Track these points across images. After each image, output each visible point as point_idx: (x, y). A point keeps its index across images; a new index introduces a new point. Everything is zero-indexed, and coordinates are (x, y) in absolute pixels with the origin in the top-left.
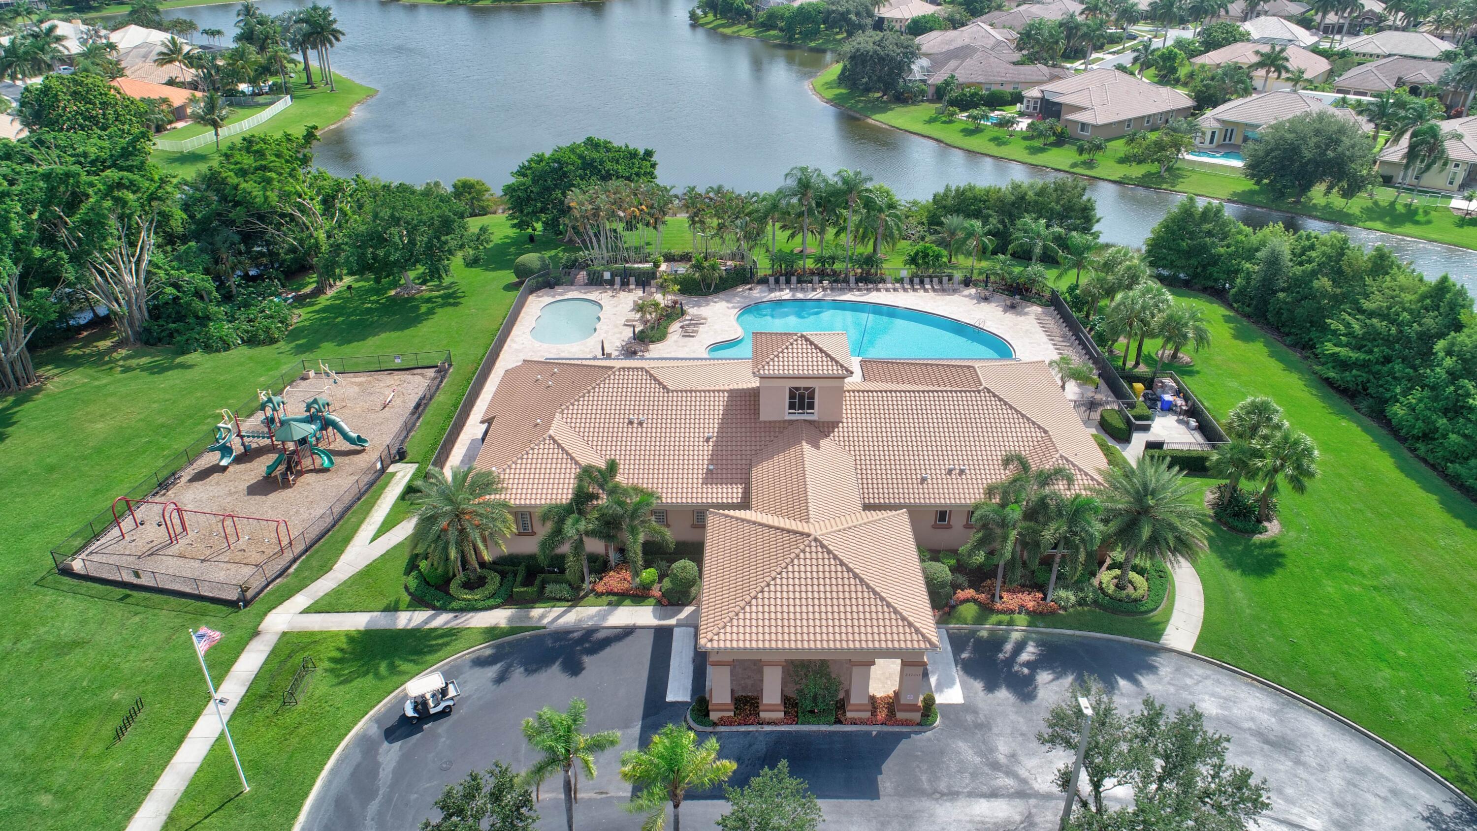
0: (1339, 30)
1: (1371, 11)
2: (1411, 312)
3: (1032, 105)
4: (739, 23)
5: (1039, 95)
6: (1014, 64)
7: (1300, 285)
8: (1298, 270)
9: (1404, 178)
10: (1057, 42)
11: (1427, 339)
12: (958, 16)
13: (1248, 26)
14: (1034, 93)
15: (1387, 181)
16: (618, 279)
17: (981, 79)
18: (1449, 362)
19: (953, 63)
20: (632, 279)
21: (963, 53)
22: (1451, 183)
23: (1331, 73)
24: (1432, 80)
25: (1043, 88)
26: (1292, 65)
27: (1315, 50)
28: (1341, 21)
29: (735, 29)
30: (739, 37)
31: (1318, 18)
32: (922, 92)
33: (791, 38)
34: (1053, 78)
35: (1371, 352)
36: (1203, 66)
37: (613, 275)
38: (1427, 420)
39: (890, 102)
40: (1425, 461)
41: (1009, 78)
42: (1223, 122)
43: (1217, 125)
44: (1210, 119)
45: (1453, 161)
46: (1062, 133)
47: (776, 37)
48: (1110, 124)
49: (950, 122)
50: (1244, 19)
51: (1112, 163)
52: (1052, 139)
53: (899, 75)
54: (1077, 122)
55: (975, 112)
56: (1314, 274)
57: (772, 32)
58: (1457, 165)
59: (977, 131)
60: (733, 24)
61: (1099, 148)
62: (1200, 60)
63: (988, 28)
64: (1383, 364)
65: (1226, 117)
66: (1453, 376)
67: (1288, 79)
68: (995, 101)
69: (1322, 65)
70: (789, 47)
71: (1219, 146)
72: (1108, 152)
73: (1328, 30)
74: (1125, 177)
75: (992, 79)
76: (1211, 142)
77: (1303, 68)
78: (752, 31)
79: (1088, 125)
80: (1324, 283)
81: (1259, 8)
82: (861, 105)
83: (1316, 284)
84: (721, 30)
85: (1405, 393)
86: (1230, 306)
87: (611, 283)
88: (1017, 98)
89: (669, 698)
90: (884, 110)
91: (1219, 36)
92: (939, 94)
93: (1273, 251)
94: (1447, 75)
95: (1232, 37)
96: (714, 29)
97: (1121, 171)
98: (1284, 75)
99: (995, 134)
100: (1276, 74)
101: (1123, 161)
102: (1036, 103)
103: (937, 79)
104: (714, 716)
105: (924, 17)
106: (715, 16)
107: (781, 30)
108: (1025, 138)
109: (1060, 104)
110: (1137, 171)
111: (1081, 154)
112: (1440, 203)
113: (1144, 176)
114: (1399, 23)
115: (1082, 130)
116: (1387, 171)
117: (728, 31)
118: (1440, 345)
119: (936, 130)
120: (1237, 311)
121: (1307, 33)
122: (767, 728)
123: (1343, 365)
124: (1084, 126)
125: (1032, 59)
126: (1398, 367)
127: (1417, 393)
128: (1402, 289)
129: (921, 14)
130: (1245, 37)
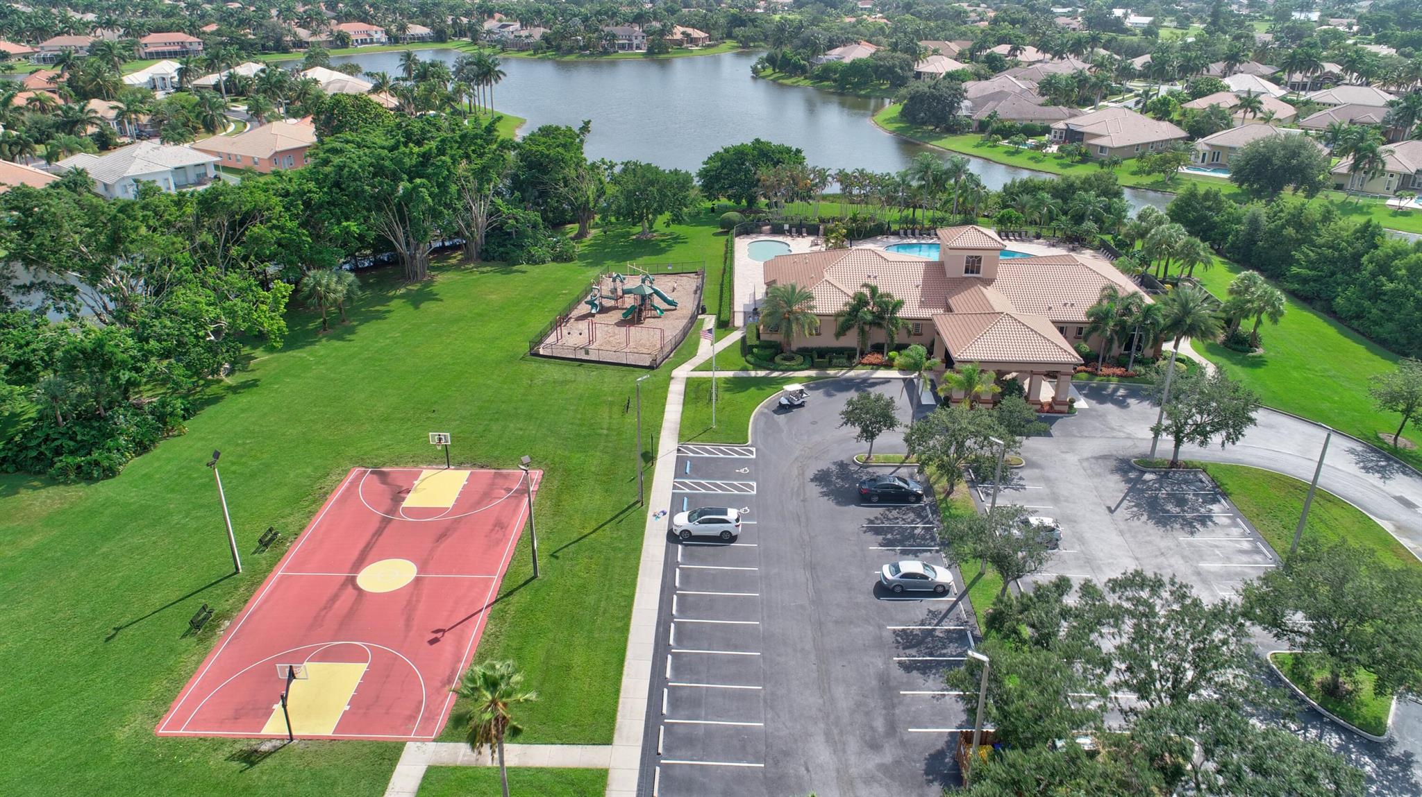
0: (1304, 87)
1: (1330, 72)
2: (1347, 242)
3: (1058, 135)
4: (796, 75)
5: (1065, 127)
6: (1042, 105)
7: (1275, 234)
8: (1272, 226)
9: (1352, 185)
10: (1072, 90)
11: (1357, 257)
12: (983, 72)
13: (1227, 81)
14: (1061, 125)
15: (1339, 187)
16: (794, 230)
17: (1015, 116)
18: (1370, 267)
19: (991, 105)
20: (804, 230)
21: (999, 96)
22: (1388, 189)
23: (1297, 117)
24: (1378, 121)
25: (1067, 122)
26: (1265, 108)
27: (1283, 99)
28: (1305, 80)
29: (793, 80)
30: (798, 86)
31: (1285, 77)
32: (969, 125)
33: (843, 88)
34: (1072, 116)
35: (1322, 271)
36: (1192, 110)
38: (1358, 305)
39: (942, 132)
40: (1357, 331)
41: (1037, 116)
42: (1212, 146)
43: (1207, 148)
44: (1201, 144)
45: (1388, 172)
46: (1086, 153)
47: (831, 87)
48: (1124, 147)
49: (995, 146)
50: (1224, 77)
51: (1126, 175)
52: (1078, 158)
53: (950, 112)
54: (1097, 146)
55: (1015, 139)
56: (1283, 227)
57: (826, 83)
58: (1392, 176)
59: (1017, 152)
60: (790, 77)
61: (1116, 163)
62: (1188, 106)
63: (1014, 79)
64: (1330, 277)
65: (1214, 142)
66: (1374, 275)
67: (1261, 119)
68: (1030, 132)
69: (1290, 111)
70: (841, 94)
71: (1208, 165)
72: (1123, 167)
73: (1294, 87)
74: (1138, 184)
75: (1024, 116)
76: (1203, 161)
77: (1273, 109)
78: (808, 82)
79: (1106, 147)
80: (1290, 231)
81: (1236, 68)
82: (919, 135)
83: (1285, 232)
84: (780, 81)
85: (1343, 291)
86: (1225, 257)
87: (790, 232)
88: (1047, 130)
90: (939, 138)
91: (1203, 87)
92: (982, 127)
93: (1254, 214)
94: (1389, 116)
95: (1214, 88)
96: (774, 81)
97: (1133, 181)
98: (1259, 115)
99: (1031, 155)
100: (1252, 114)
101: (1134, 173)
102: (1061, 133)
103: (982, 115)
105: (957, 71)
106: (774, 70)
107: (835, 81)
108: (1055, 158)
109: (1082, 133)
110: (1146, 180)
111: (1102, 168)
112: (1378, 202)
113: (1152, 183)
114: (1354, 81)
115: (1101, 152)
116: (1340, 181)
117: (785, 81)
118: (1365, 259)
119: (985, 152)
120: (1229, 259)
121: (1277, 87)
123: (1304, 281)
124: (1102, 148)
125: (1054, 103)
126: (1339, 276)
127: (1352, 288)
128: (1341, 229)
129: (954, 69)
130: (1226, 89)
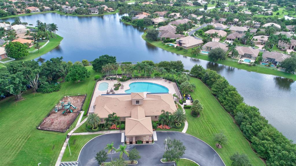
0: (231, 24)
3: (177, 42)
5: (179, 41)
6: (175, 34)
8: (210, 77)
9: (232, 57)
11: (223, 88)
12: (167, 22)
13: (215, 25)
15: (230, 57)
16: (111, 79)
17: (169, 37)
18: (225, 92)
19: (165, 34)
20: (113, 79)
22: (239, 58)
23: (227, 35)
24: (241, 37)
25: (179, 39)
32: (160, 39)
34: (181, 36)
35: (217, 90)
37: (110, 79)
41: (174, 37)
42: (207, 46)
44: (205, 45)
46: (182, 48)
48: (189, 47)
49: (164, 45)
52: (180, 49)
53: (156, 37)
54: (184, 46)
57: (134, 24)
58: (239, 55)
60: (127, 22)
61: (187, 51)
63: (171, 25)
66: (225, 94)
68: (171, 41)
75: (171, 37)
78: (131, 23)
79: (186, 47)
83: (212, 79)
87: (110, 80)
88: (175, 41)
89: (122, 142)
92: (162, 39)
93: (206, 74)
98: (218, 37)
103: (162, 37)
104: (127, 144)
105: (161, 22)
106: (124, 20)
107: (136, 23)
109: (182, 43)
118: (224, 90)
121: (225, 26)
122: (133, 145)
125: (178, 33)
128: (221, 81)
